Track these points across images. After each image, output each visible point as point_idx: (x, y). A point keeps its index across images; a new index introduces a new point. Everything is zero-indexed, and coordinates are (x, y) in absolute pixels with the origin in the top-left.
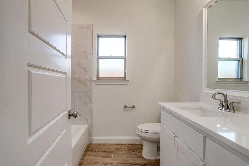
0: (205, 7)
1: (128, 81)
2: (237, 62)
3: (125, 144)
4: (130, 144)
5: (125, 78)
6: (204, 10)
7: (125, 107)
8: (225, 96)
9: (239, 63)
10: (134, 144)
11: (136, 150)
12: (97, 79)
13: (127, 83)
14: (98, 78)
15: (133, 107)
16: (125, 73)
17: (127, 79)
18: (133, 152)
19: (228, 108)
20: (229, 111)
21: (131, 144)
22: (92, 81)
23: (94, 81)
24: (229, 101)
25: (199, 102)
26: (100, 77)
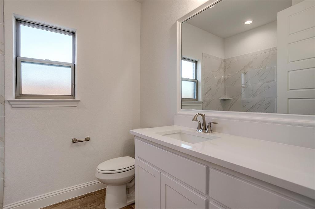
0: (179, 20)
1: (79, 101)
2: (193, 83)
3: (76, 199)
4: (83, 196)
5: (73, 96)
6: (178, 23)
7: (74, 141)
8: (203, 116)
9: (195, 84)
10: (90, 193)
11: (94, 202)
12: (16, 98)
13: (77, 104)
14: (18, 95)
15: (87, 140)
16: (73, 90)
17: (77, 99)
18: (91, 207)
19: (206, 129)
20: (207, 132)
21: (86, 195)
22: (4, 102)
23: (9, 101)
24: (207, 122)
25: (173, 125)
26: (22, 94)
